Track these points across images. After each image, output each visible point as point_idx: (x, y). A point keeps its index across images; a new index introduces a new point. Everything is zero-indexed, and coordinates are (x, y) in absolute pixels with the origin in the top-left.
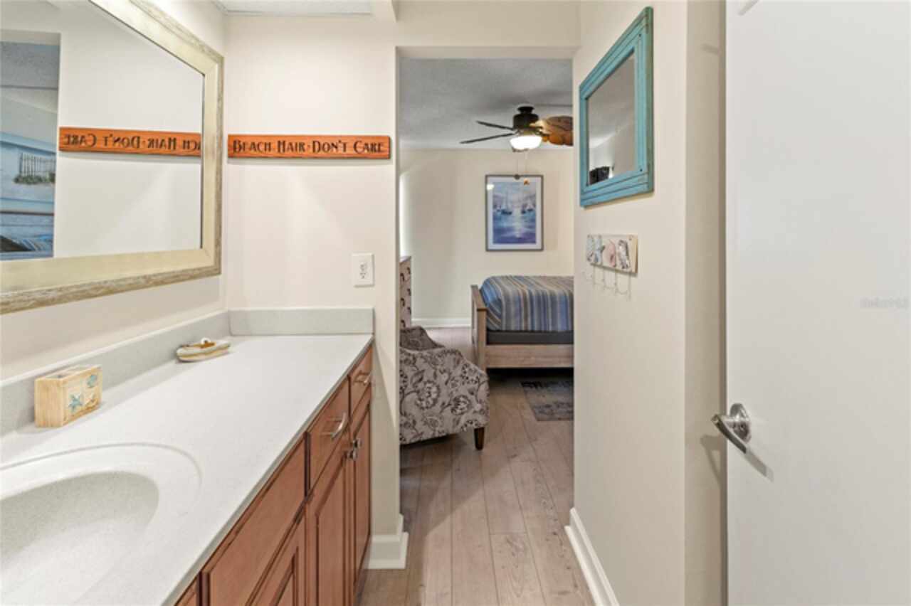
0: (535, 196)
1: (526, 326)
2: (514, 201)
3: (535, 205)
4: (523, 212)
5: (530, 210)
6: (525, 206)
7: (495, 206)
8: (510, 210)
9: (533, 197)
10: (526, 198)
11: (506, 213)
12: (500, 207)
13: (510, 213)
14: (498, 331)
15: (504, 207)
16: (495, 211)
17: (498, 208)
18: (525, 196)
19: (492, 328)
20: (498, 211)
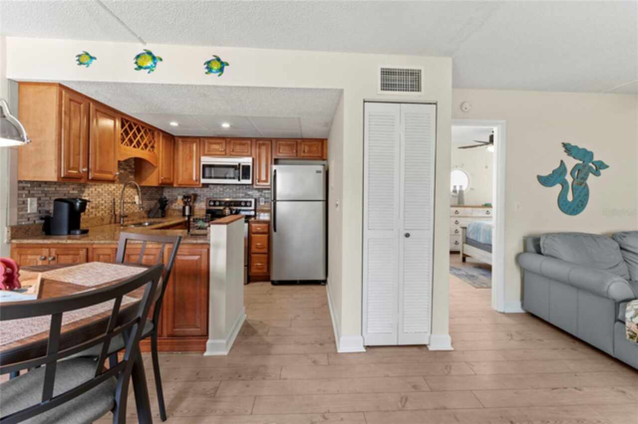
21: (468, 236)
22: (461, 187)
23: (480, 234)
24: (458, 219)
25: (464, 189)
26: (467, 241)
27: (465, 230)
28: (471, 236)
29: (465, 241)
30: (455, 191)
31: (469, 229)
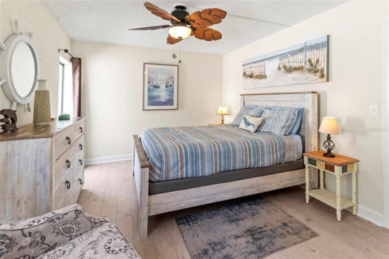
0: (173, 77)
1: (182, 174)
2: (161, 79)
3: (173, 83)
4: (167, 87)
5: (171, 86)
6: (167, 83)
7: (149, 83)
8: (159, 85)
9: (172, 78)
10: (169, 78)
11: (157, 87)
12: (153, 83)
13: (158, 87)
14: (159, 181)
15: (155, 83)
16: (149, 85)
17: (151, 84)
18: (168, 77)
19: (153, 180)
20: (151, 85)
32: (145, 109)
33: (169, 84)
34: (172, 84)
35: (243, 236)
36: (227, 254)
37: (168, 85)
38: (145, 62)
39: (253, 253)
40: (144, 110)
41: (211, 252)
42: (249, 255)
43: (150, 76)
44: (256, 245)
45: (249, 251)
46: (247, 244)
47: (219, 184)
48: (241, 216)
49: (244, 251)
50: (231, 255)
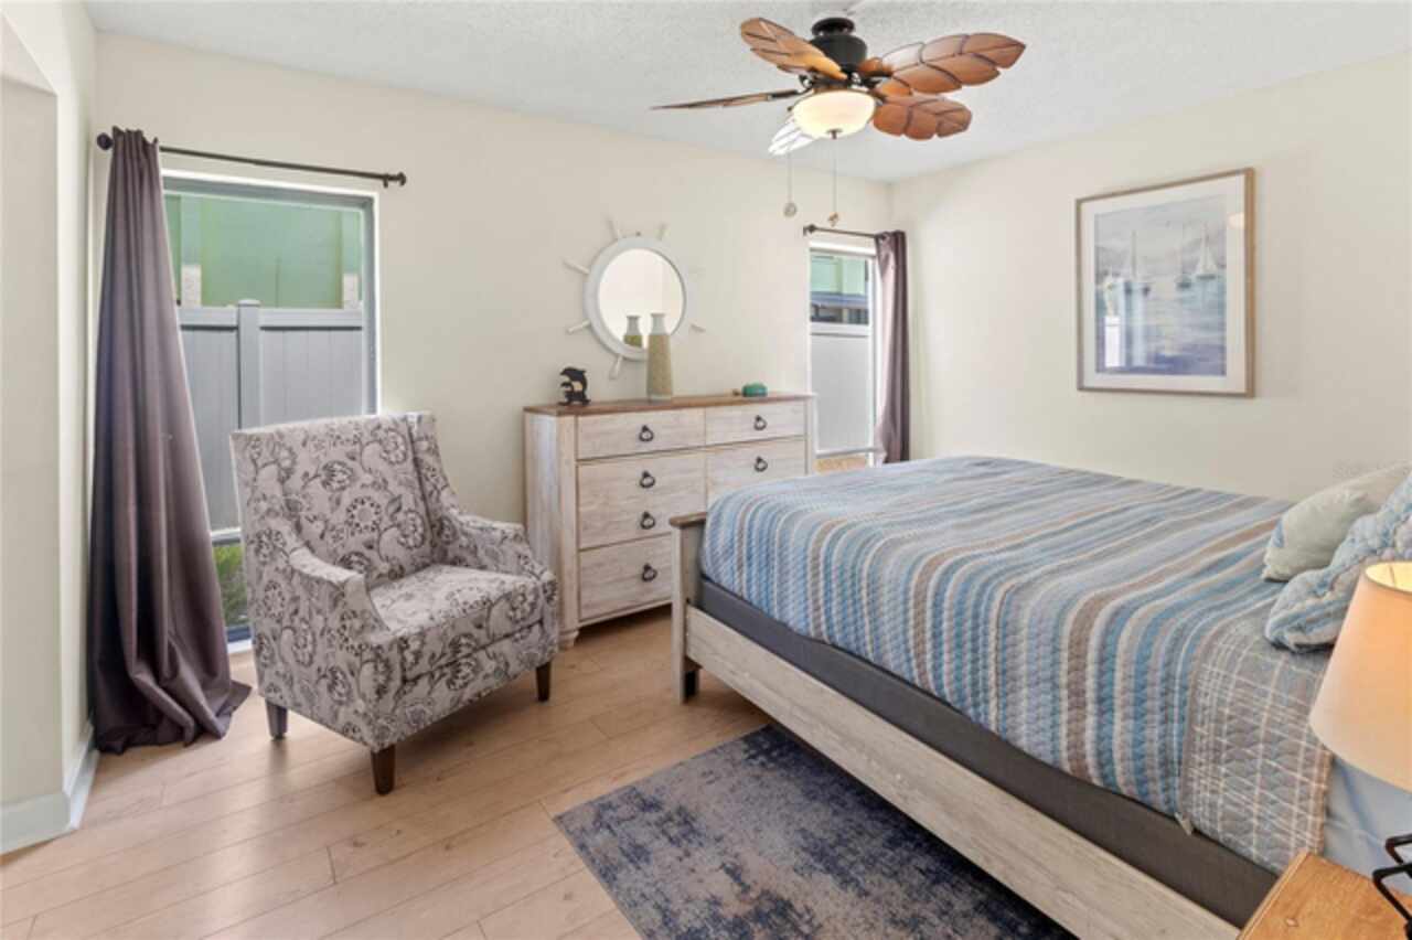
21: (708, 569)
22: (657, 318)
23: (783, 573)
24: (652, 466)
25: (669, 327)
26: (705, 593)
27: (692, 533)
28: (727, 575)
29: (692, 594)
30: (633, 340)
31: (719, 537)
32: (1088, 383)
33: (1200, 271)
34: (1212, 268)
35: (746, 889)
36: (649, 853)
37: (1193, 277)
38: (1080, 196)
39: (665, 916)
40: (1081, 388)
41: (653, 816)
42: (658, 907)
43: (1104, 249)
44: (705, 927)
45: (674, 907)
46: (707, 900)
47: (826, 688)
48: (868, 881)
49: (671, 890)
50: (647, 860)
